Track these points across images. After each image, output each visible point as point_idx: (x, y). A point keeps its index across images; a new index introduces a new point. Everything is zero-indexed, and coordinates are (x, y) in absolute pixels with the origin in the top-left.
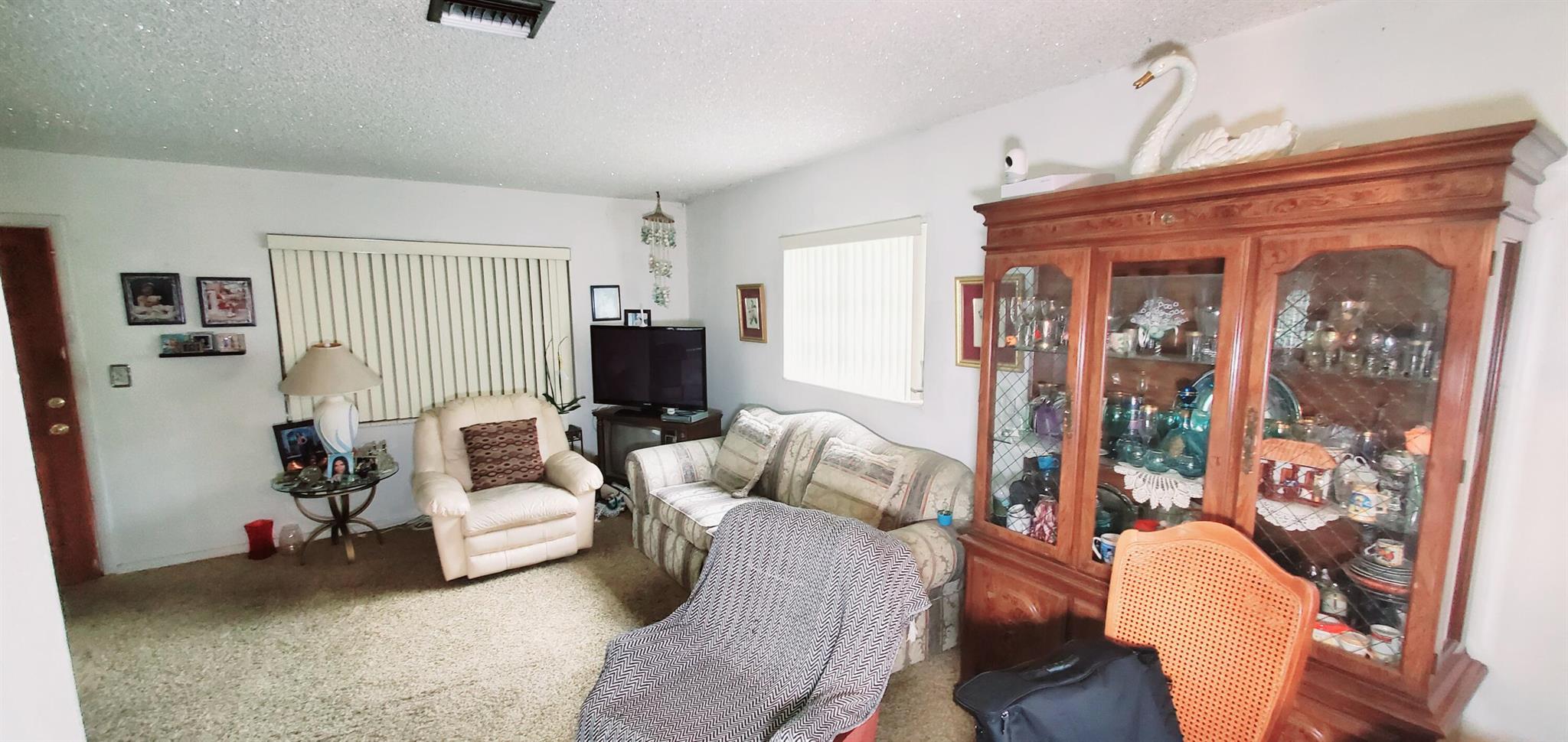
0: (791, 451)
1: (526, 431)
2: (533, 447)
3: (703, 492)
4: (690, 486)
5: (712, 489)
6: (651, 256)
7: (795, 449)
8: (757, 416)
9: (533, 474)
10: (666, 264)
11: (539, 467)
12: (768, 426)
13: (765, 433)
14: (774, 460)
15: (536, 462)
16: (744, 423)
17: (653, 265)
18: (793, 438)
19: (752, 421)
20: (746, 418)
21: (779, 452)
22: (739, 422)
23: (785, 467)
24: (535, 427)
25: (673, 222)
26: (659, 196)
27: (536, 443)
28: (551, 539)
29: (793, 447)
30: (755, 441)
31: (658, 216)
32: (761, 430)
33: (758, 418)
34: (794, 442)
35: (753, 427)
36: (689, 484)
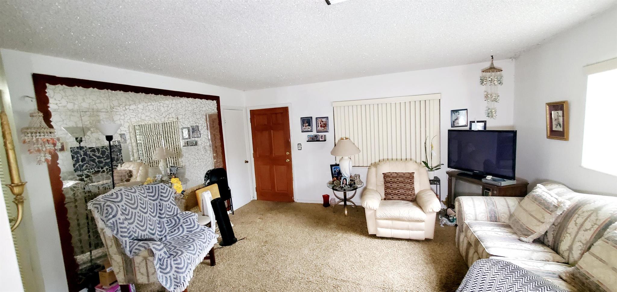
0: (575, 221)
1: (409, 178)
2: (411, 185)
3: (499, 230)
4: (492, 224)
5: (506, 230)
6: (485, 92)
7: (580, 221)
8: (549, 190)
9: (410, 198)
10: (495, 95)
11: (412, 195)
12: (556, 199)
13: (554, 203)
14: (559, 223)
15: (412, 192)
16: (537, 193)
17: (486, 97)
18: (580, 212)
19: (544, 193)
20: (540, 190)
21: (564, 219)
22: (533, 192)
23: (569, 231)
24: (413, 176)
25: (501, 70)
26: (493, 58)
27: (413, 184)
28: (412, 230)
29: (578, 219)
30: (543, 207)
31: (492, 69)
32: (550, 201)
33: (550, 192)
34: (579, 215)
35: (544, 197)
36: (492, 222)
